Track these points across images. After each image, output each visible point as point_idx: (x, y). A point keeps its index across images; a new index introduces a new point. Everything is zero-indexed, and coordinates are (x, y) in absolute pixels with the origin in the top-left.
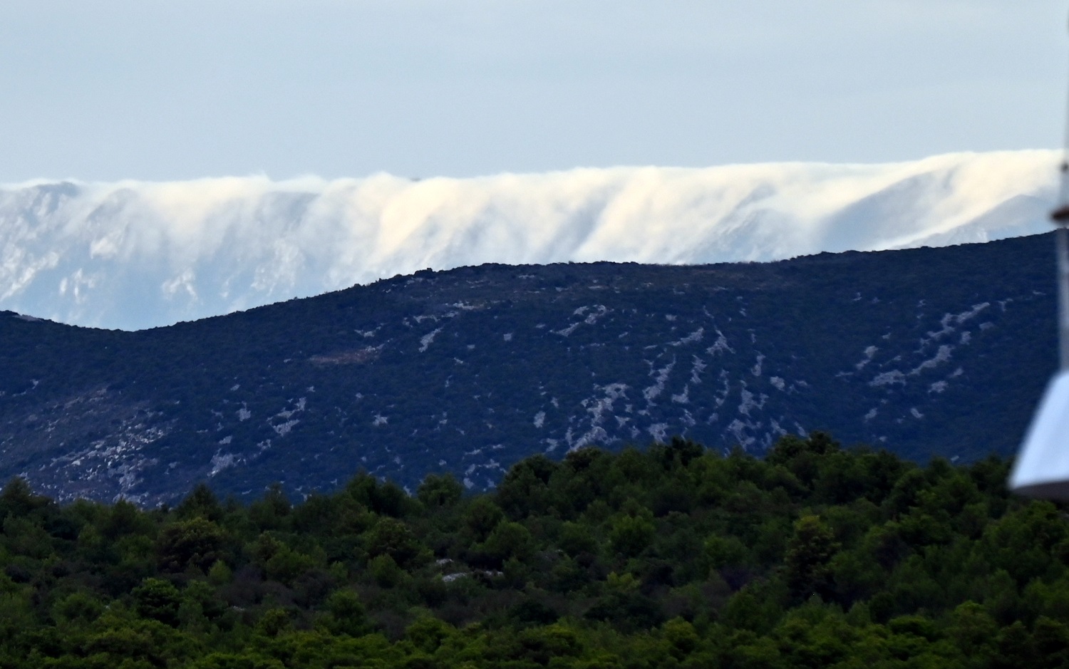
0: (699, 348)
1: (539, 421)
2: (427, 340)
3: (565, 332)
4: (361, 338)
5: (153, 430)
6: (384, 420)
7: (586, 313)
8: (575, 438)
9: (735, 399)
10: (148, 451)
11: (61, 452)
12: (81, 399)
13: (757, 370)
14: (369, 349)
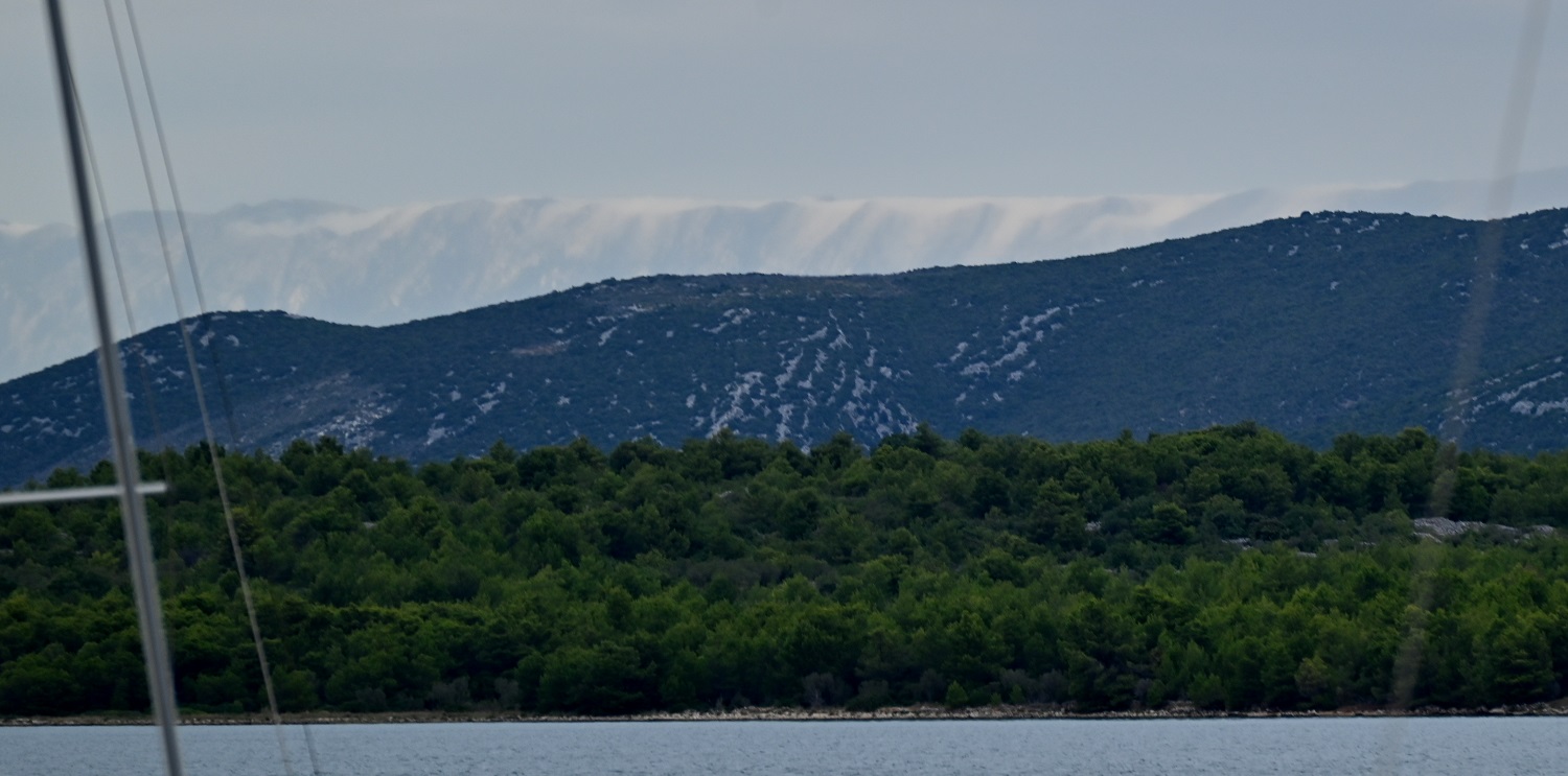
0: (823, 344)
1: (690, 402)
2: (605, 336)
3: (716, 330)
4: (553, 334)
5: (383, 408)
6: (567, 400)
7: (733, 316)
8: (719, 416)
9: (850, 385)
10: (378, 425)
11: (309, 425)
12: (328, 383)
13: (870, 361)
14: (559, 343)
